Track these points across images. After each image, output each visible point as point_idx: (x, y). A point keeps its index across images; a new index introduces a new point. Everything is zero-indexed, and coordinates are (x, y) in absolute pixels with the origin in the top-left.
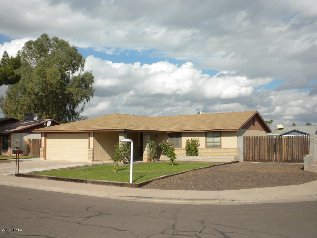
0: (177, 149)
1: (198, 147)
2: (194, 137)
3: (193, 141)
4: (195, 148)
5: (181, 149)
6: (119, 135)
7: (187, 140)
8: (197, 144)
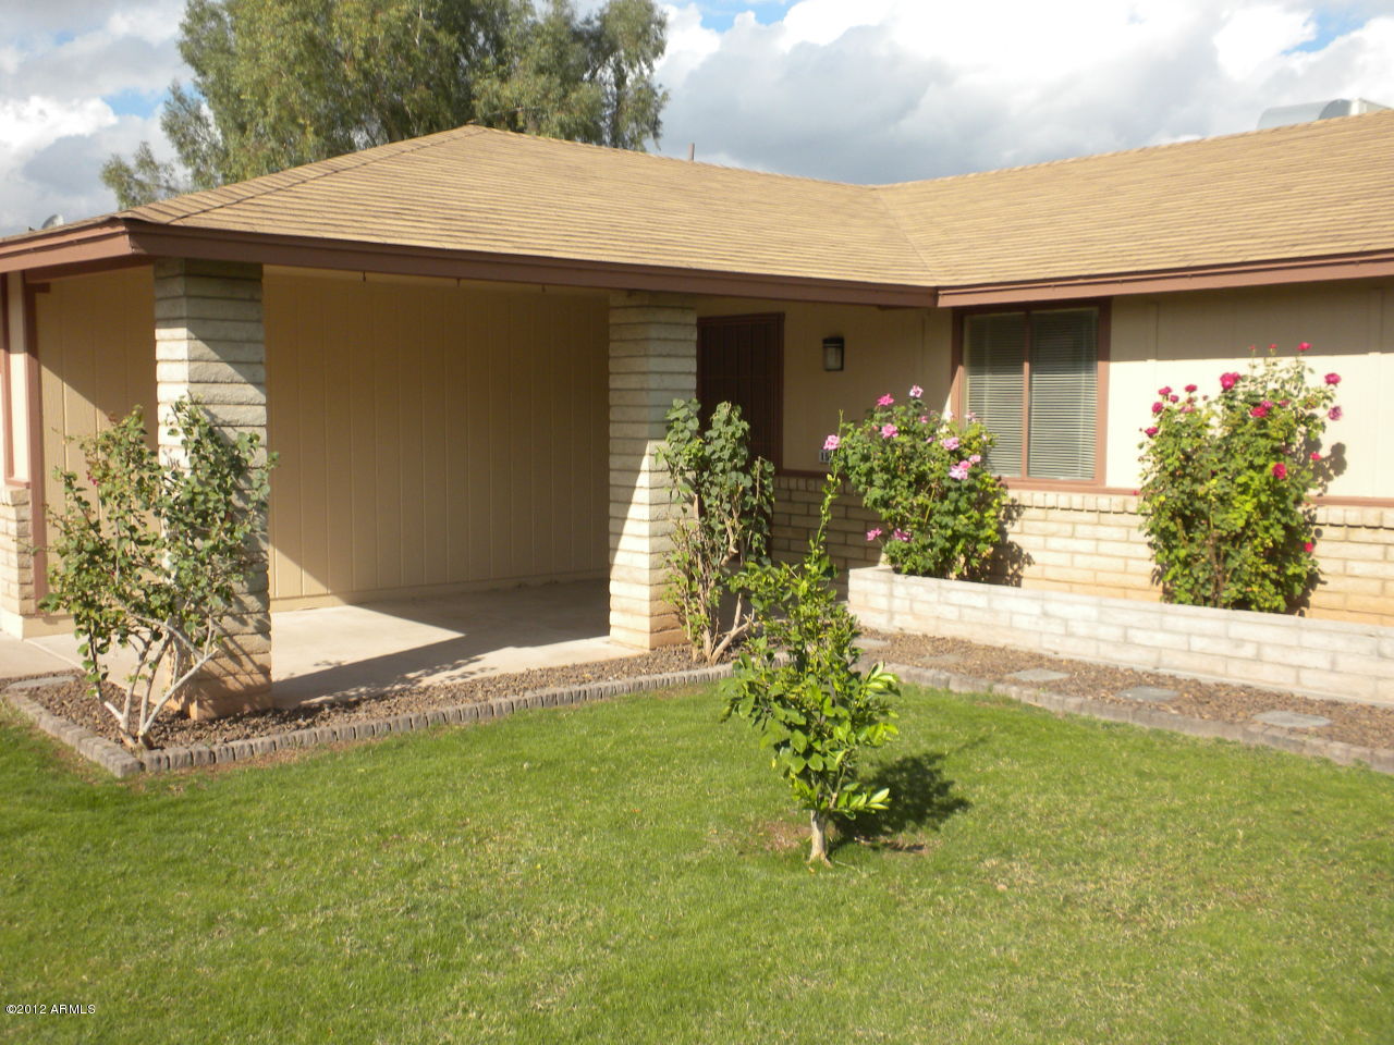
0: (1051, 498)
1: (1312, 492)
2: (1264, 354)
3: (1253, 401)
4: (1278, 498)
5: (1091, 500)
6: (160, 311)
7: (1165, 392)
8: (1312, 445)
